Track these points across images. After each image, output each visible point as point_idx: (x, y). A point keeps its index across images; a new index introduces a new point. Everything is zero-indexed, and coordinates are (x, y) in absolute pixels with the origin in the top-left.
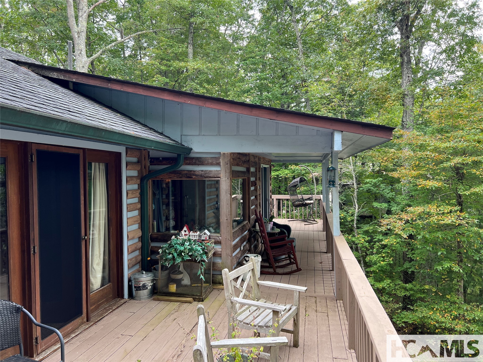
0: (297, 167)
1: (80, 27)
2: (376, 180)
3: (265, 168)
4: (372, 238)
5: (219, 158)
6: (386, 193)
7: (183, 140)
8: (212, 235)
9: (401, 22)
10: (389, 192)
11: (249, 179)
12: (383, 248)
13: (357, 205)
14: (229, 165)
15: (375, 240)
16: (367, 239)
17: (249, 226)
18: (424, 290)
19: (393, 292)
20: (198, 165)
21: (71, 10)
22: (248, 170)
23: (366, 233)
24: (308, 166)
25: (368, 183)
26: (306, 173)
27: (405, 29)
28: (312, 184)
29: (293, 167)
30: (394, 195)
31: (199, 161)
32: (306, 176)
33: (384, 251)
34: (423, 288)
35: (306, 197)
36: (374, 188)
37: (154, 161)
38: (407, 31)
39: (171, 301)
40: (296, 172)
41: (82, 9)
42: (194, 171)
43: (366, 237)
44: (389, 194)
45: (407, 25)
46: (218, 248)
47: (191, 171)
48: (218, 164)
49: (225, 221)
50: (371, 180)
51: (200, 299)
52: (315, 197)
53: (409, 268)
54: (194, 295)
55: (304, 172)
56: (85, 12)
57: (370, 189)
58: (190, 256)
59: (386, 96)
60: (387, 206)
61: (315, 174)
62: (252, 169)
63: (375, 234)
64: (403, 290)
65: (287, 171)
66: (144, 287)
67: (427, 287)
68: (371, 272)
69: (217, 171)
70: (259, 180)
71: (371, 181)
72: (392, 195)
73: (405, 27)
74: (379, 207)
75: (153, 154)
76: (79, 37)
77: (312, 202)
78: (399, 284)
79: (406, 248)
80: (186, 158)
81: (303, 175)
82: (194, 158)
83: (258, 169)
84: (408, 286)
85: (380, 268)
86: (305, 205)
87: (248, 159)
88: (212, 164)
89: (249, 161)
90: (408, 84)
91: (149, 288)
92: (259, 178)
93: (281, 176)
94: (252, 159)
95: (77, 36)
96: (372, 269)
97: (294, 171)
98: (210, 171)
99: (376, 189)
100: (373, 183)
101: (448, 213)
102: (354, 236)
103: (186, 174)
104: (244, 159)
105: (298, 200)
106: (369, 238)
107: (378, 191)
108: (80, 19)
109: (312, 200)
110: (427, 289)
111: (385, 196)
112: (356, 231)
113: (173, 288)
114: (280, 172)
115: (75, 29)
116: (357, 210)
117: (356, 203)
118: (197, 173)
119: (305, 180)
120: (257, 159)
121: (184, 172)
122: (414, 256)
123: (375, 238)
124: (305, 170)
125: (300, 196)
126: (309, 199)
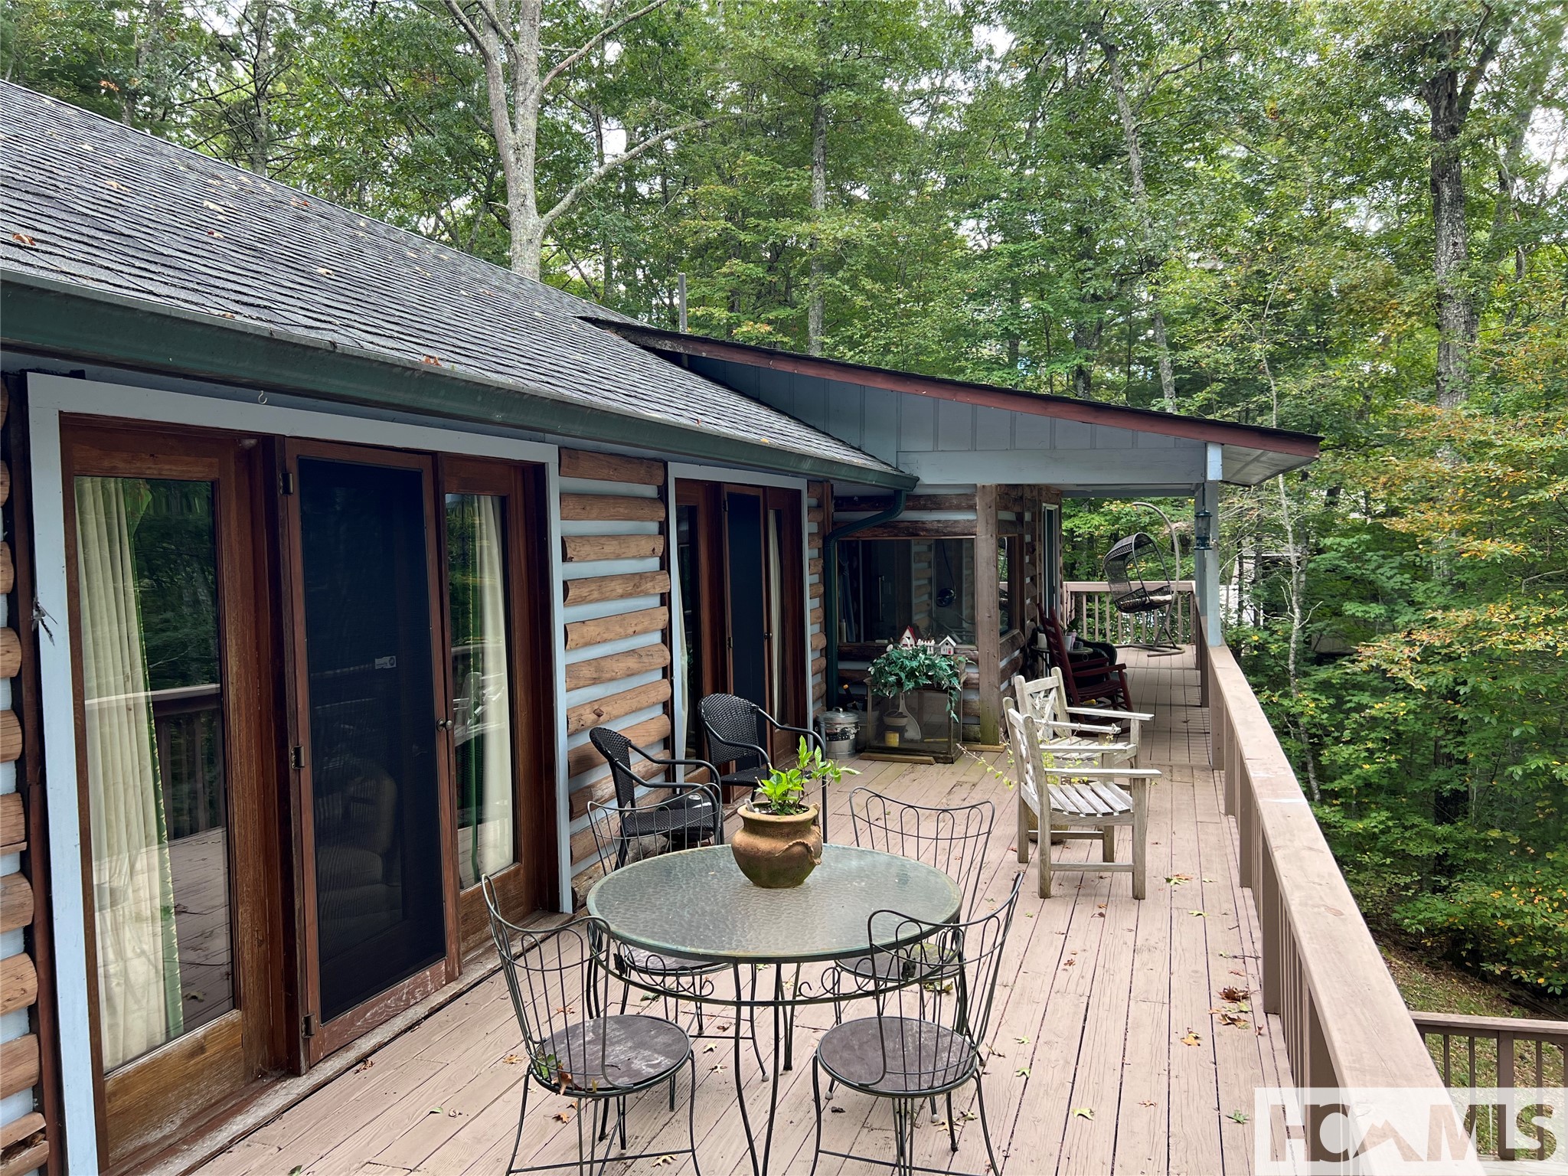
0: (1128, 508)
1: (519, 133)
2: (1352, 540)
3: (1050, 512)
4: (1341, 702)
5: (973, 496)
6: (1383, 578)
7: (900, 460)
8: (960, 646)
9: (1434, 87)
10: (1392, 573)
11: (1021, 537)
12: (1372, 729)
13: (1297, 610)
14: (993, 508)
15: (1349, 705)
16: (1325, 702)
17: (1023, 640)
18: (1488, 840)
19: (1398, 846)
20: (931, 509)
21: (498, 89)
22: (1020, 517)
23: (1324, 686)
24: (1157, 503)
25: (1330, 548)
26: (1152, 524)
27: (1446, 108)
28: (1172, 555)
29: (1116, 507)
30: (1409, 581)
31: (934, 502)
32: (1151, 532)
33: (1373, 735)
34: (1482, 835)
35: (1152, 585)
36: (1349, 563)
37: (845, 503)
38: (1451, 114)
39: (894, 761)
40: (1124, 520)
41: (526, 83)
42: (923, 523)
43: (1323, 698)
44: (1391, 581)
45: (1450, 96)
46: (973, 673)
47: (917, 522)
48: (972, 508)
49: (986, 619)
50: (1338, 540)
51: (947, 758)
52: (1177, 585)
53: (1447, 782)
54: (934, 752)
55: (1147, 519)
56: (533, 90)
57: (1338, 566)
58: (930, 678)
59: (1385, 303)
60: (1383, 611)
61: (1177, 525)
62: (1027, 517)
63: (1350, 691)
64: (1426, 842)
65: (1097, 518)
66: (844, 734)
67: (1495, 833)
68: (1335, 795)
69: (968, 521)
70: (1040, 540)
71: (1339, 544)
72: (1402, 583)
73: (1444, 103)
74: (1359, 614)
75: (840, 490)
76: (518, 160)
77: (1168, 597)
78: (1413, 826)
79: (1438, 729)
80: (910, 497)
81: (1144, 528)
82: (921, 496)
83: (1037, 514)
84: (1442, 830)
85: (1360, 781)
86: (1151, 606)
87: (1020, 494)
88: (958, 508)
89: (1021, 497)
90: (1452, 265)
91: (852, 737)
92: (1040, 536)
93: (1081, 531)
94: (1028, 494)
95: (513, 159)
96: (1336, 785)
97: (1119, 519)
98: (955, 521)
99: (1353, 565)
100: (1342, 549)
101: (1538, 625)
102: (1286, 695)
103: (907, 528)
104: (1013, 494)
105: (1131, 595)
106: (1331, 701)
107: (1359, 572)
108: (521, 110)
109: (1168, 593)
110: (1495, 840)
111: (1380, 583)
112: (1295, 682)
113: (894, 740)
114: (1077, 522)
115: (508, 139)
116: (1296, 625)
117: (1295, 606)
118: (928, 526)
119: (1151, 541)
120: (1035, 493)
121: (902, 525)
122: (1461, 749)
123: (1350, 701)
124: (1149, 513)
125: (1135, 585)
126: (1161, 591)
